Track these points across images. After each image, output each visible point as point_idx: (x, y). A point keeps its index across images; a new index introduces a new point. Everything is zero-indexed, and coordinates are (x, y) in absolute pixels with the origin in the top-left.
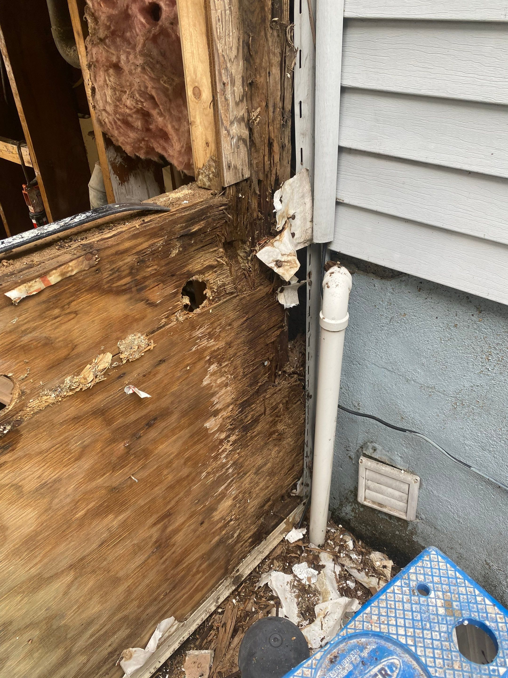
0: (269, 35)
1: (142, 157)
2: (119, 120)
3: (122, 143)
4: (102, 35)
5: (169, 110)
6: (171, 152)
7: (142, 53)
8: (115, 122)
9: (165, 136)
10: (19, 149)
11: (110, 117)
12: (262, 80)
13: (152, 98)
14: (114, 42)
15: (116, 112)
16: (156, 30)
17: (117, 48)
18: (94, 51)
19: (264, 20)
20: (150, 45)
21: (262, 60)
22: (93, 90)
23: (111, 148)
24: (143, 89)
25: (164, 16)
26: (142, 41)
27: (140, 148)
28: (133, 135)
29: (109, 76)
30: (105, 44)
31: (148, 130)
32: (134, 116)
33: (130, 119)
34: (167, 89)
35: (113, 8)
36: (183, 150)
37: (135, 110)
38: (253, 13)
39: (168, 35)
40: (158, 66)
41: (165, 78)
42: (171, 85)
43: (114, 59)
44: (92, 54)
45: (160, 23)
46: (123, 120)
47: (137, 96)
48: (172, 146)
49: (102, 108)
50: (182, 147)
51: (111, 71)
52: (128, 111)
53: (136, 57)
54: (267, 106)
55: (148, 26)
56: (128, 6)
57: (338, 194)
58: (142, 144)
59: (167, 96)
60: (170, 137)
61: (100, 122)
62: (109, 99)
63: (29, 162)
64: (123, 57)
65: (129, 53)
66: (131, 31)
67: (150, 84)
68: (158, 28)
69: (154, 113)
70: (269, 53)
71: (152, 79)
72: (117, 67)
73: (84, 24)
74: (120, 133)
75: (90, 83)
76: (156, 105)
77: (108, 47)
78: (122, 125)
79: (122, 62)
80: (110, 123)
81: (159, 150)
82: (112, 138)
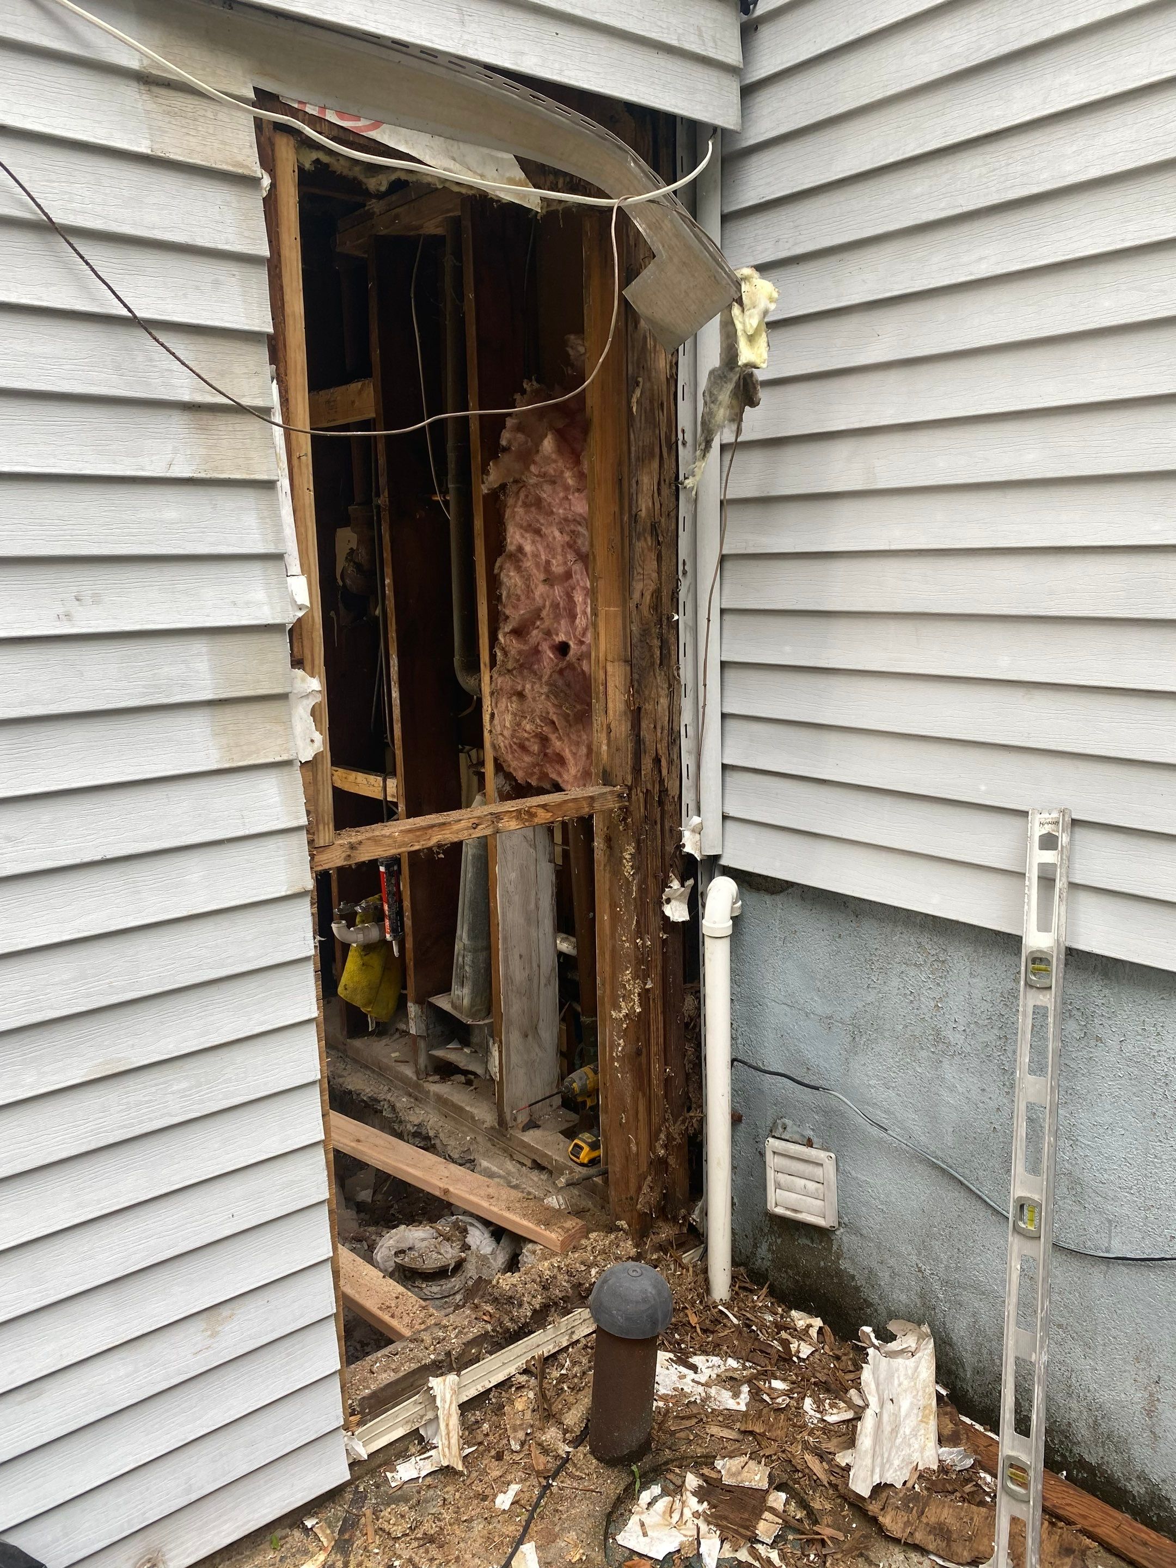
0: (657, 674)
1: (534, 783)
2: (515, 743)
3: (515, 769)
4: (510, 666)
5: (568, 735)
6: (566, 777)
7: (547, 683)
8: (511, 746)
9: (561, 760)
10: (385, 781)
11: (506, 741)
12: (650, 707)
13: (553, 723)
14: (521, 673)
15: (513, 736)
16: (562, 665)
17: (524, 679)
18: (500, 680)
19: (653, 664)
20: (556, 676)
21: (651, 693)
22: (492, 715)
23: (501, 774)
24: (544, 715)
25: (571, 653)
26: (549, 673)
27: (532, 774)
28: (528, 759)
29: (511, 702)
30: (513, 675)
31: (546, 755)
32: (532, 740)
33: (527, 743)
34: (568, 715)
35: (524, 645)
36: (579, 775)
37: (533, 734)
38: (643, 659)
39: (574, 669)
40: (562, 695)
41: (567, 705)
42: (572, 711)
43: (519, 688)
44: (497, 683)
45: (568, 658)
46: (520, 744)
47: (538, 721)
48: (568, 771)
49: (499, 732)
50: (579, 771)
51: (514, 698)
52: (526, 735)
53: (541, 686)
54: (655, 727)
55: (555, 661)
56: (538, 644)
57: (725, 808)
58: (536, 770)
59: (568, 721)
60: (567, 761)
61: (494, 746)
62: (508, 724)
63: (393, 796)
64: (528, 686)
65: (534, 683)
66: (539, 664)
67: (552, 710)
68: (565, 663)
69: (553, 737)
70: (657, 688)
71: (554, 705)
72: (521, 695)
73: (493, 657)
74: (514, 757)
75: (490, 709)
76: (556, 729)
77: (515, 677)
78: (517, 750)
79: (527, 691)
80: (506, 747)
81: (554, 776)
82: (503, 764)
